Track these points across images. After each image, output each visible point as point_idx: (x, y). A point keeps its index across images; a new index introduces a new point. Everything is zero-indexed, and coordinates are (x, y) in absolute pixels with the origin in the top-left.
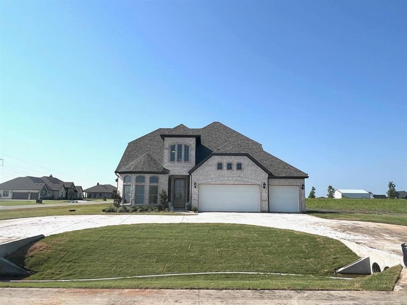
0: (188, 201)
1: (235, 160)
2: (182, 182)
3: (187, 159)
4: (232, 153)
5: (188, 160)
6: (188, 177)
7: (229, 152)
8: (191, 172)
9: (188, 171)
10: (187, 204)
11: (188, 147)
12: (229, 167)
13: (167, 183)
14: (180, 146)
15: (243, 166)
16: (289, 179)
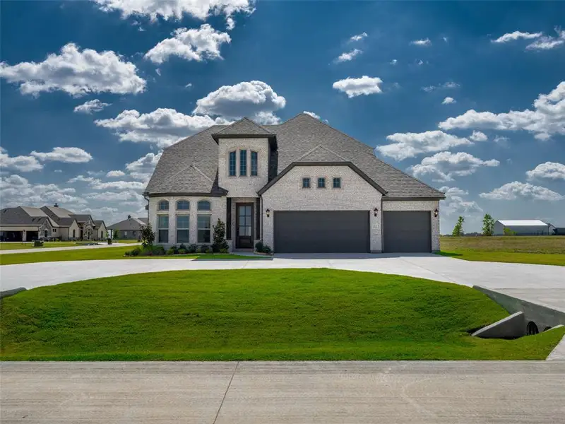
0: (258, 237)
1: (329, 173)
2: (249, 208)
3: (254, 173)
4: (326, 161)
5: (256, 175)
6: (258, 200)
7: (320, 161)
8: (260, 193)
9: (257, 191)
10: (256, 242)
11: (256, 153)
12: (322, 183)
13: (224, 210)
14: (243, 153)
15: (342, 182)
16: (414, 202)
